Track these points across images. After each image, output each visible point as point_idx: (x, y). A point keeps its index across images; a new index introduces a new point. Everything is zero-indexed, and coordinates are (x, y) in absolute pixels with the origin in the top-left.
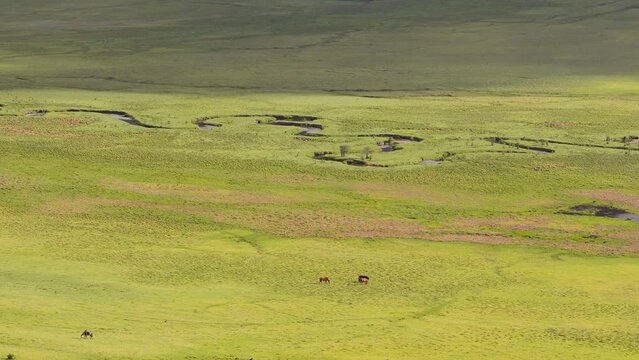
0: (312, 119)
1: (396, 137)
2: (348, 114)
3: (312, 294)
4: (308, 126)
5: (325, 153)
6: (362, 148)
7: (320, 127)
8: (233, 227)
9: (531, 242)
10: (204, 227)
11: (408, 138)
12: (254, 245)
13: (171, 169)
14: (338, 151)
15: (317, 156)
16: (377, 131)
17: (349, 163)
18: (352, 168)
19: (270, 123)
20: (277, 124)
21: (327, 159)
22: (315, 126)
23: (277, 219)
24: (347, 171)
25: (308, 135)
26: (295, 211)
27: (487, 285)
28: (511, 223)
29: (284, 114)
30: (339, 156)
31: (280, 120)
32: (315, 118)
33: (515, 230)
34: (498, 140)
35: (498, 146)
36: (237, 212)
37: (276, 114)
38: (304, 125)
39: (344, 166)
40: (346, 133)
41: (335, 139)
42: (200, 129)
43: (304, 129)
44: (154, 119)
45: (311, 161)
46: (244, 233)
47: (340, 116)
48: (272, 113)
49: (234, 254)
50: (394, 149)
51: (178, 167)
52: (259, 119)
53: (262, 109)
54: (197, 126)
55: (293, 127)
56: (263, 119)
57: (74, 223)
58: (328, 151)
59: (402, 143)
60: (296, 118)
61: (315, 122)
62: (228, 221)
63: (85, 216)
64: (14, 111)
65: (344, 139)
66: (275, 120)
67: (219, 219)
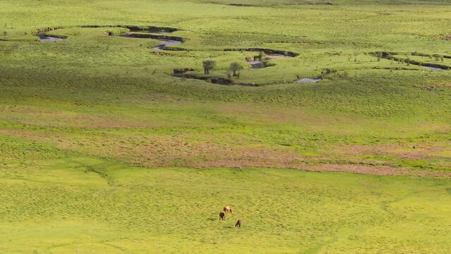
0: (171, 30)
1: (268, 52)
2: (212, 26)
3: (170, 232)
4: (167, 38)
5: (187, 70)
6: (228, 64)
7: (180, 39)
8: (79, 154)
9: (423, 173)
10: (45, 155)
11: (282, 53)
12: (104, 176)
13: (8, 88)
14: (201, 67)
15: (177, 73)
16: (247, 44)
17: (214, 81)
18: (217, 87)
19: (123, 35)
20: (131, 36)
21: (188, 76)
22: (174, 39)
23: (130, 146)
24: (211, 91)
25: (167, 49)
26: (151, 136)
27: (372, 222)
28: (400, 150)
29: (139, 25)
30: (202, 73)
31: (135, 32)
32: (175, 30)
33: (404, 159)
34: (385, 55)
35: (385, 62)
36: (84, 137)
37: (130, 24)
38: (162, 38)
39: (209, 85)
40: (210, 47)
41: (198, 54)
42: (43, 41)
43: (163, 42)
45: (170, 79)
46: (93, 162)
47: (203, 27)
48: (125, 24)
49: (80, 186)
50: (265, 65)
51: (16, 85)
52: (110, 30)
53: (113, 19)
54: (38, 38)
55: (150, 40)
56: (115, 30)
58: (189, 67)
59: (274, 59)
60: (152, 29)
61: (174, 34)
62: (75, 147)
65: (208, 54)
66: (128, 31)
67: (64, 146)
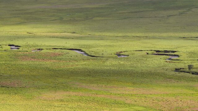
0: (174, 52)
4: (172, 55)
5: (181, 69)
7: (178, 56)
8: (135, 105)
10: (120, 106)
13: (104, 77)
14: (187, 67)
15: (177, 70)
17: (193, 73)
18: (194, 76)
19: (153, 54)
20: (156, 54)
21: (181, 72)
22: (175, 55)
23: (157, 102)
24: (192, 78)
25: (172, 60)
26: (166, 98)
29: (160, 50)
30: (188, 70)
31: (158, 53)
32: (176, 52)
36: (136, 98)
37: (156, 49)
38: (170, 55)
39: (191, 75)
40: (191, 59)
41: (186, 62)
42: (119, 57)
43: (170, 57)
44: (95, 53)
45: (173, 73)
47: (187, 50)
48: (154, 49)
51: (107, 76)
52: (148, 52)
53: (149, 47)
54: (117, 56)
55: (165, 56)
56: (149, 52)
57: (56, 104)
58: (182, 67)
60: (166, 51)
61: (175, 53)
62: (133, 102)
63: (62, 101)
64: (26, 49)
65: (190, 62)
66: (155, 53)
67: (128, 102)
